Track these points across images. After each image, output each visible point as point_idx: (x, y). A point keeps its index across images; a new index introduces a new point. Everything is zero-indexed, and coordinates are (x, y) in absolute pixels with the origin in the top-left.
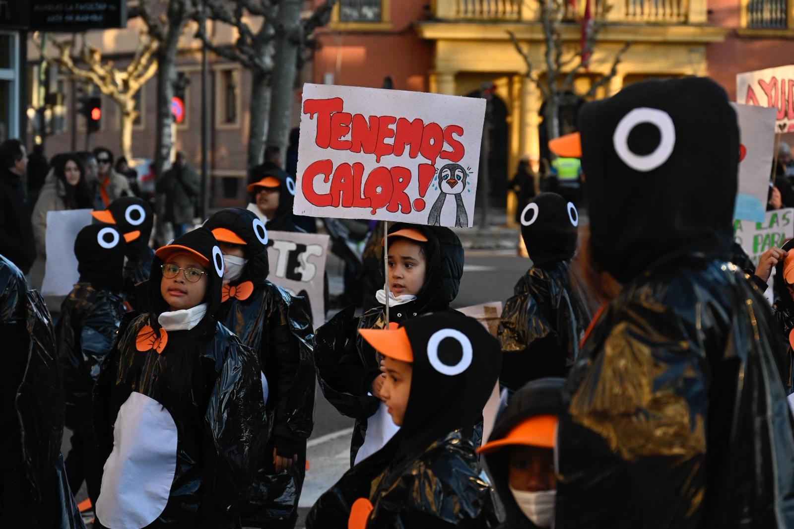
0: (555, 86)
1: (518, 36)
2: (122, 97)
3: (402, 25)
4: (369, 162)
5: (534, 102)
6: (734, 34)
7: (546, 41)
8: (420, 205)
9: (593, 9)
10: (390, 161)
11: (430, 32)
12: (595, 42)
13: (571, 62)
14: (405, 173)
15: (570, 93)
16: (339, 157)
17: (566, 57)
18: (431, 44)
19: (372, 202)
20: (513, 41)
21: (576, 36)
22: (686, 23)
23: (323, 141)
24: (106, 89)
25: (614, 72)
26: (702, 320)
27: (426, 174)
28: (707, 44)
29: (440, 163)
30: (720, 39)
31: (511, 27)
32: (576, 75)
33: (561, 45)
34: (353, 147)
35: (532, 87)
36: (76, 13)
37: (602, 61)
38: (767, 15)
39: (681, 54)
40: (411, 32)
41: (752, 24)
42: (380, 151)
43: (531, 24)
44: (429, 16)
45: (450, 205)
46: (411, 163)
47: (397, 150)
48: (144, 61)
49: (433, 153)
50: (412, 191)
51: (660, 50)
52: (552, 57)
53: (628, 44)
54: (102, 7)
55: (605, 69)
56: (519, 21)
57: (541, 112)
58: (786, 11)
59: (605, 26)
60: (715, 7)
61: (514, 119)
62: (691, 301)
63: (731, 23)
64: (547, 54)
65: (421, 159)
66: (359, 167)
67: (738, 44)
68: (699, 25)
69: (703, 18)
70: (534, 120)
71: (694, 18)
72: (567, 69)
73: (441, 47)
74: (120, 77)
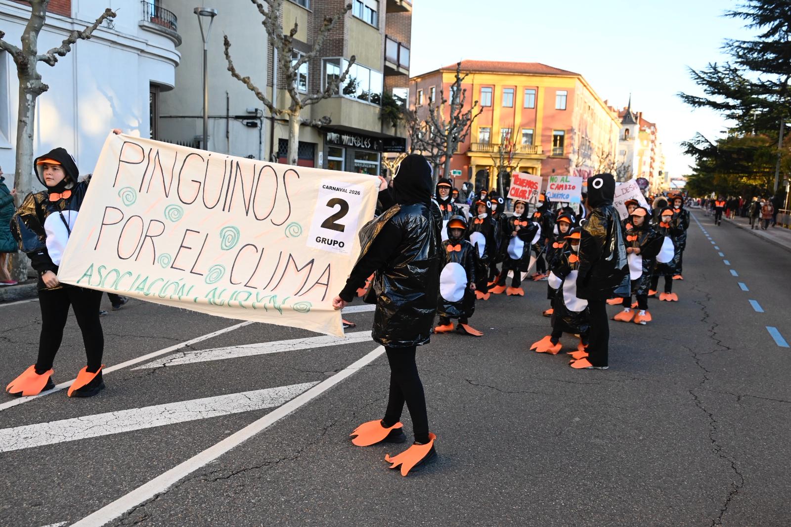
0: (502, 169)
1: (493, 156)
2: (392, 169)
3: (462, 152)
4: (521, 188)
5: (496, 173)
6: (549, 157)
7: (500, 158)
8: (528, 198)
9: (512, 149)
10: (524, 188)
11: (470, 154)
12: (513, 158)
13: (506, 163)
14: (526, 191)
15: (505, 171)
16: (517, 187)
17: (505, 162)
18: (470, 158)
19: (519, 196)
20: (491, 157)
21: (508, 156)
22: (536, 154)
23: (515, 183)
24: (388, 167)
25: (517, 166)
26: (607, 213)
27: (530, 192)
28: (541, 159)
29: (533, 190)
30: (545, 158)
31: (491, 154)
32: (507, 167)
33: (504, 159)
34: (519, 185)
35: (495, 169)
36: (394, 149)
37: (514, 163)
38: (558, 152)
39: (535, 162)
40: (465, 154)
41: (554, 155)
42: (523, 186)
43: (496, 153)
44: (470, 150)
45: (534, 199)
46: (527, 189)
47: (525, 186)
48: (398, 160)
49: (532, 188)
50: (527, 195)
51: (529, 160)
52: (502, 162)
53: (521, 159)
54: (401, 147)
55: (515, 165)
56: (493, 152)
57: (498, 176)
58: (563, 151)
59: (515, 154)
60: (544, 150)
61: (490, 178)
62: (605, 210)
63: (548, 154)
64: (500, 161)
65: (530, 189)
66: (519, 189)
67: (550, 160)
68: (540, 154)
69: (541, 153)
70: (496, 178)
71: (538, 153)
72: (505, 165)
73: (472, 158)
74: (391, 164)
